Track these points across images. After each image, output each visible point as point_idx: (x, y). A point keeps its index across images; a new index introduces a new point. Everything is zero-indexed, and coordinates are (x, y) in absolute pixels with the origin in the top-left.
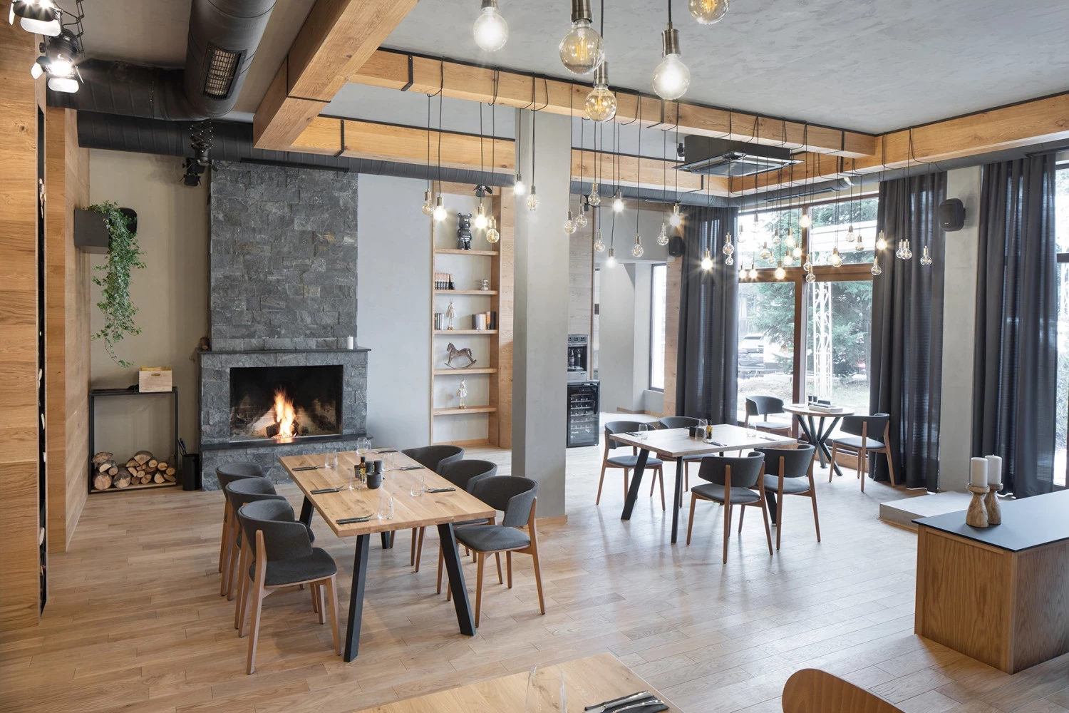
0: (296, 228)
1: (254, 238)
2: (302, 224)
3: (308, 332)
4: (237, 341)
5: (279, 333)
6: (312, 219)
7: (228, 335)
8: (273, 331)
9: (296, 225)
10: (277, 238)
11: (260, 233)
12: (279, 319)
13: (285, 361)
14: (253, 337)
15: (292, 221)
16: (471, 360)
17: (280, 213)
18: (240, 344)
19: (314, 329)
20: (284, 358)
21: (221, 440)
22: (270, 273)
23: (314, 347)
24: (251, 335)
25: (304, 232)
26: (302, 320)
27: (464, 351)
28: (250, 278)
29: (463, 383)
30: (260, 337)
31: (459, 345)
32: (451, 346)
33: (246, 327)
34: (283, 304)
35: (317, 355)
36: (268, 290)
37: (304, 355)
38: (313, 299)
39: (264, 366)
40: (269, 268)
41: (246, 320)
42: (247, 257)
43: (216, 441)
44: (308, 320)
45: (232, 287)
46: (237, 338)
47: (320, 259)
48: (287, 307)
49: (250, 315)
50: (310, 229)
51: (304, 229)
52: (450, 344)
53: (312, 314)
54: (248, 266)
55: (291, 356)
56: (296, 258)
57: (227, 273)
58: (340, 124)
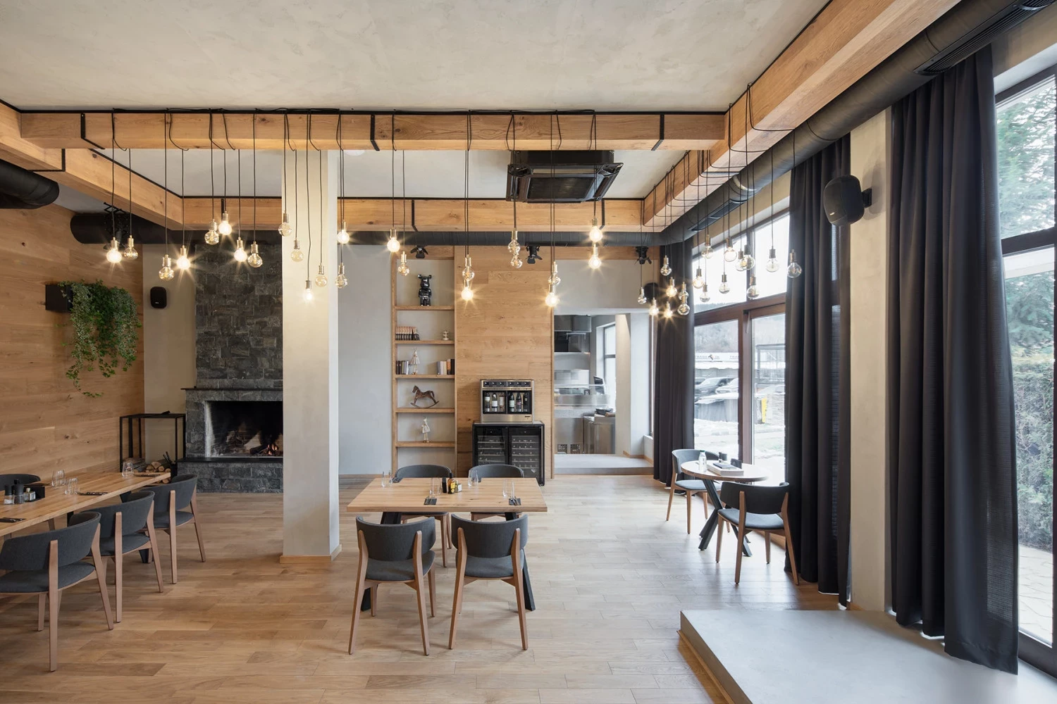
0: (257, 294)
1: (225, 302)
2: (261, 290)
3: (267, 374)
4: (215, 381)
5: (245, 375)
6: (269, 285)
7: (208, 376)
8: (240, 374)
9: (256, 291)
10: (243, 302)
11: (229, 299)
12: (244, 365)
13: (245, 396)
14: (226, 378)
15: (252, 289)
16: (435, 401)
17: (244, 283)
18: (217, 383)
19: (272, 372)
20: (244, 394)
21: (199, 455)
22: (238, 329)
23: (272, 387)
24: (224, 377)
25: (262, 296)
26: (262, 365)
27: (428, 393)
28: (223, 333)
29: (425, 420)
30: (231, 378)
31: (424, 388)
32: (416, 388)
33: (221, 370)
34: (247, 353)
35: (269, 393)
36: (236, 341)
37: (260, 392)
38: (270, 349)
39: (229, 400)
40: (237, 325)
41: (221, 364)
42: (220, 317)
43: (196, 455)
44: (267, 365)
45: (211, 341)
46: (214, 378)
47: (275, 317)
48: (251, 355)
49: (224, 362)
50: (267, 294)
51: (262, 294)
52: (415, 387)
53: (270, 361)
54: (223, 324)
55: (249, 393)
56: (256, 317)
57: (207, 330)
58: (220, 202)
